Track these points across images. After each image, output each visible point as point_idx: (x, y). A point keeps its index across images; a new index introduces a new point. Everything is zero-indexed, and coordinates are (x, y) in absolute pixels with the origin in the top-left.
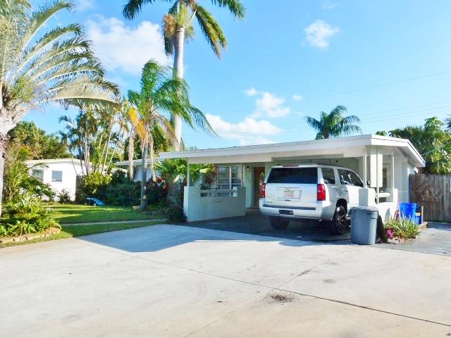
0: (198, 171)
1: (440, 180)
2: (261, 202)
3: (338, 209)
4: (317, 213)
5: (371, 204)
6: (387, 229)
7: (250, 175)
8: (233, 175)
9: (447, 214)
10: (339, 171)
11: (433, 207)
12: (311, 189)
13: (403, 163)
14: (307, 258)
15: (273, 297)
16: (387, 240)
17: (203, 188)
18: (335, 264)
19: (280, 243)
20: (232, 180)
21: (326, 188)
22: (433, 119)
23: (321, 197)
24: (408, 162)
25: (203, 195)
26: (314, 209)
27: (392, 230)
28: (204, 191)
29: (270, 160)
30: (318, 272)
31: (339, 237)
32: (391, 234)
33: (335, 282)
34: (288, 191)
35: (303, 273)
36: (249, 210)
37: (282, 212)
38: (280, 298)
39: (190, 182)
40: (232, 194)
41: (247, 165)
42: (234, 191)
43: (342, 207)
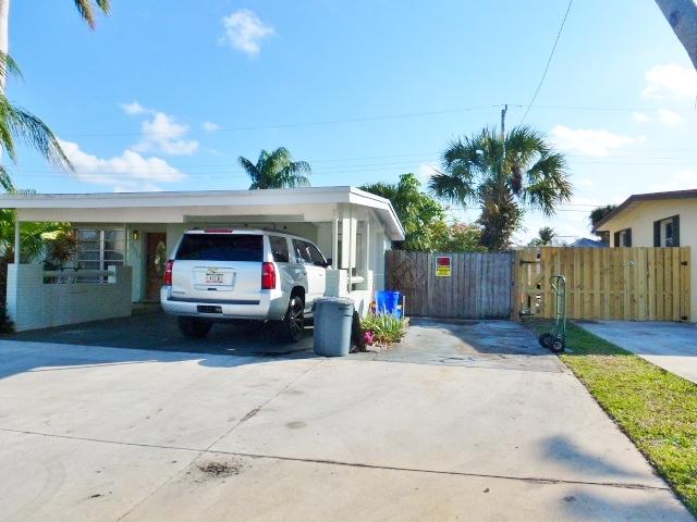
0: (38, 236)
1: (424, 258)
2: (164, 293)
3: (293, 303)
4: (262, 309)
5: (343, 294)
6: (365, 331)
7: (139, 246)
8: (107, 245)
9: (431, 306)
10: (294, 241)
11: (415, 297)
12: (252, 270)
13: (378, 234)
14: (252, 386)
15: (202, 469)
16: (364, 347)
17: (48, 266)
18: (296, 393)
19: (200, 363)
20: (106, 253)
21: (277, 268)
22: (409, 175)
23: (268, 283)
24: (386, 232)
25: (47, 280)
26: (257, 303)
27: (371, 331)
28: (50, 273)
29: (180, 220)
30: (272, 410)
31: (295, 347)
32: (370, 338)
33: (305, 425)
34: (212, 273)
35: (249, 415)
36: (139, 306)
37: (201, 309)
38: (216, 470)
39: (21, 256)
40: (106, 278)
41: (134, 228)
42: (111, 274)
43: (299, 299)
